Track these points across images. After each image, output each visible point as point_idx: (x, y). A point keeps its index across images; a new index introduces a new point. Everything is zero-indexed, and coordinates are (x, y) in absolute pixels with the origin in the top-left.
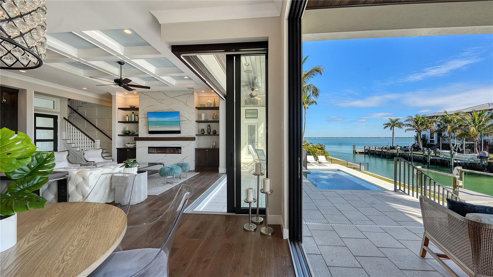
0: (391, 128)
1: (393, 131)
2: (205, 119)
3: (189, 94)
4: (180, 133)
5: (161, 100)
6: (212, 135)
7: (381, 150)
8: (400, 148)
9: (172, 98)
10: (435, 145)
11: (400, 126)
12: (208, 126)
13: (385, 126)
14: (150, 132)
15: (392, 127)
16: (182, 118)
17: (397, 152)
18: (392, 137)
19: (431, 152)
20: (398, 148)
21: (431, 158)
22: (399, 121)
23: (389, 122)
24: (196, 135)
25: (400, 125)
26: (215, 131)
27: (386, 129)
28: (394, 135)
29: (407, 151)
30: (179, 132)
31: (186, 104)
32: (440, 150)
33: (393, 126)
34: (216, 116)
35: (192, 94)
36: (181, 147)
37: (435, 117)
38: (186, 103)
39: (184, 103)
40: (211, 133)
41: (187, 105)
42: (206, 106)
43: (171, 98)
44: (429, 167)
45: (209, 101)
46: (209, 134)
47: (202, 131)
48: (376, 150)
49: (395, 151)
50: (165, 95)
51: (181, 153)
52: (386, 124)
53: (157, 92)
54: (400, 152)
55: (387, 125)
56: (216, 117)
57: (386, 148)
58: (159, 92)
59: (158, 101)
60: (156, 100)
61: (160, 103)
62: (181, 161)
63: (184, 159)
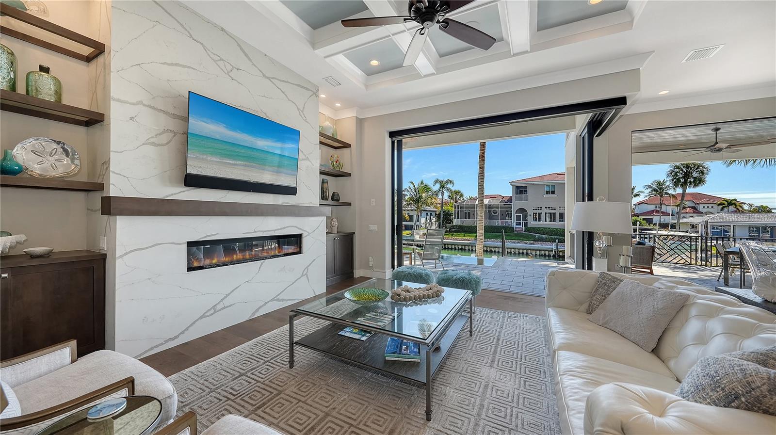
3: (308, 90)
4: (296, 195)
5: (229, 68)
6: (330, 204)
9: (268, 78)
12: (323, 182)
14: (192, 181)
16: (301, 153)
26: (337, 194)
30: (292, 191)
31: (302, 114)
34: (336, 162)
35: (314, 93)
36: (301, 234)
38: (302, 112)
39: (298, 109)
40: (330, 200)
41: (305, 118)
43: (264, 75)
45: (328, 124)
46: (326, 199)
50: (246, 55)
51: (301, 252)
53: (216, 26)
56: (338, 164)
58: (222, 30)
59: (221, 63)
60: (212, 55)
61: (226, 74)
62: (303, 273)
63: (308, 266)
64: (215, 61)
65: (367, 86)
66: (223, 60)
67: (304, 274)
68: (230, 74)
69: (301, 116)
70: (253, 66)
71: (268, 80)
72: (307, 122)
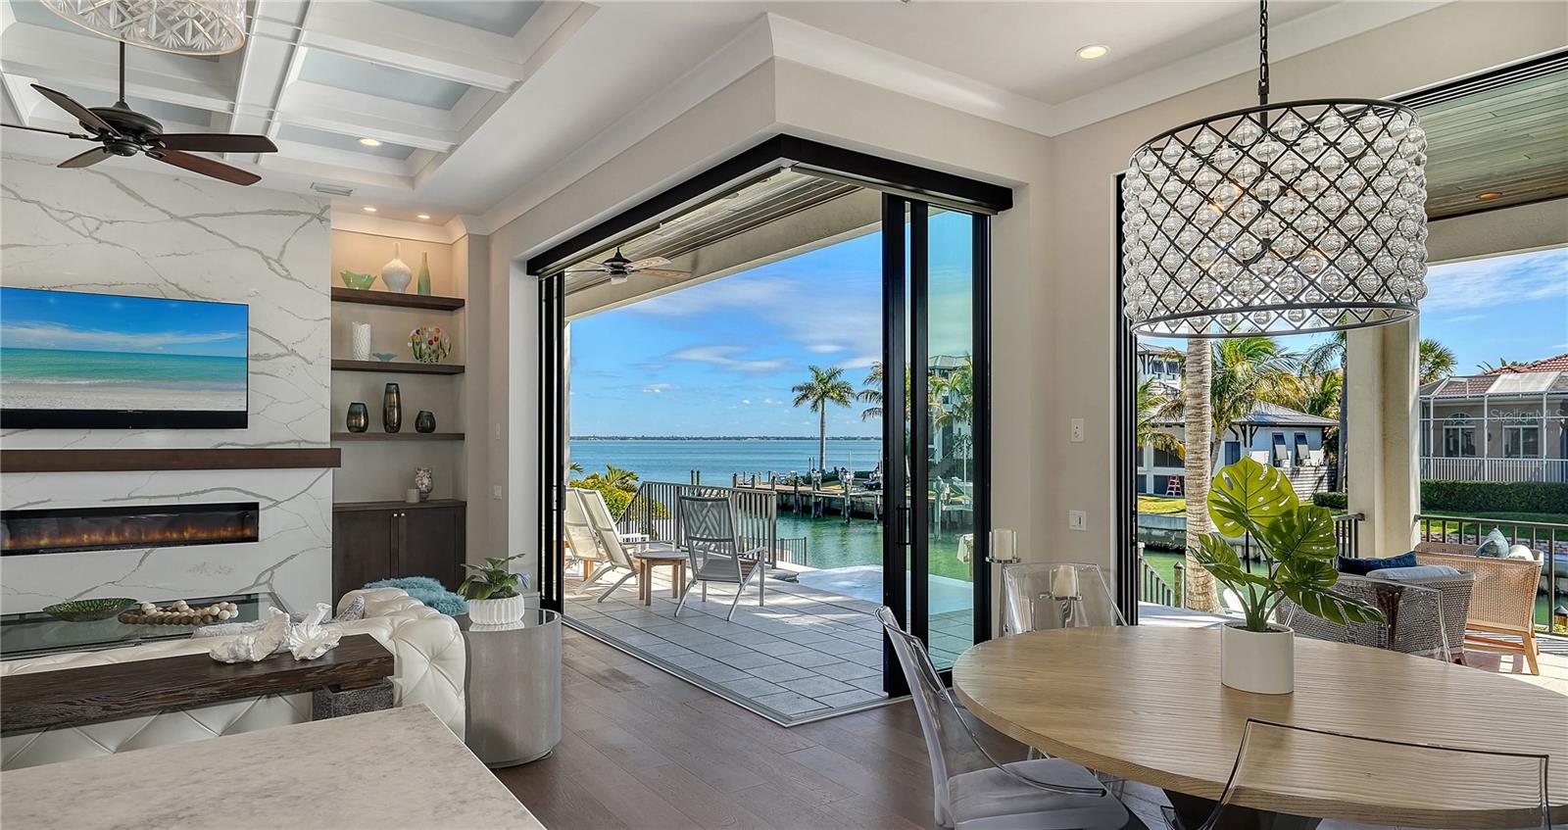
0: (815, 405)
1: (823, 414)
2: (378, 356)
3: (297, 213)
4: (246, 427)
5: (92, 224)
6: (409, 437)
7: (793, 488)
8: (852, 476)
9: (186, 219)
10: (935, 465)
11: (841, 400)
12: (388, 392)
13: (798, 394)
15: (820, 401)
16: (258, 345)
17: (846, 494)
18: (819, 436)
19: (943, 489)
20: (848, 477)
21: (945, 507)
22: (840, 379)
23: (809, 378)
24: (334, 437)
25: (842, 394)
26: (431, 415)
27: (800, 407)
28: (825, 429)
29: (875, 490)
30: (238, 420)
31: (275, 265)
32: (963, 481)
33: (824, 394)
34: (431, 343)
35: (314, 216)
36: (257, 504)
37: (937, 372)
38: (278, 261)
39: (266, 259)
40: (407, 427)
41: (284, 273)
42: (378, 286)
43: (172, 217)
44: (940, 538)
45: (397, 264)
46: (392, 428)
47: (352, 414)
48: (777, 487)
49: (835, 490)
50: (130, 193)
51: (256, 539)
52: (801, 389)
54: (855, 491)
55: (806, 391)
56: (434, 347)
57: (808, 481)
59: (76, 223)
60: (57, 215)
61: (86, 237)
62: (259, 577)
63: (275, 567)
64: (63, 222)
65: (412, 181)
66: (79, 216)
67: (261, 581)
68: (95, 235)
69: (273, 270)
70: (147, 207)
71: (184, 223)
72: (292, 279)
